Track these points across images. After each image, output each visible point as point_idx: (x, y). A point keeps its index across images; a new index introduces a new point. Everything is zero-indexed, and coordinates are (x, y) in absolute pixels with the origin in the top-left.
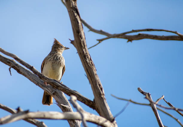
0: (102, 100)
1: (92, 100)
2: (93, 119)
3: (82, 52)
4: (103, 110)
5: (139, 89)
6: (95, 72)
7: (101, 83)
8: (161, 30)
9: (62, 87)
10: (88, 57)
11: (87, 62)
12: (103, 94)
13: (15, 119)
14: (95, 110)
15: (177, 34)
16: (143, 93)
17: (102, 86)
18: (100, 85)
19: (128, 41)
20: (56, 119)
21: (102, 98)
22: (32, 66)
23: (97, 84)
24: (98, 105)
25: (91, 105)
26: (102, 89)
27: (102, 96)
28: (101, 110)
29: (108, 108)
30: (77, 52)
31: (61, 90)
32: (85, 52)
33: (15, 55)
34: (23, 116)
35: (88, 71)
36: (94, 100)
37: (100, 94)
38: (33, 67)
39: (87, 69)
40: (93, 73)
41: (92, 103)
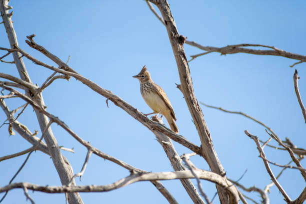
0: (209, 146)
1: (200, 146)
2: (205, 176)
3: (189, 98)
4: (210, 158)
5: (246, 132)
6: (202, 118)
7: (208, 129)
8: (258, 45)
9: (167, 132)
10: (195, 103)
11: (194, 108)
12: (211, 141)
13: (129, 182)
14: (202, 157)
15: (274, 49)
16: (250, 136)
17: (209, 132)
18: (207, 131)
19: (222, 54)
20: (170, 179)
21: (209, 144)
22: (135, 108)
23: (204, 131)
24: (205, 151)
25: (198, 151)
26: (209, 135)
27: (210, 143)
28: (208, 158)
29: (216, 155)
30: (183, 96)
31: (166, 134)
32: (192, 98)
33: (118, 96)
34: (137, 179)
35: (195, 117)
36: (201, 146)
37: (208, 141)
38: (136, 110)
39: (194, 116)
40: (201, 119)
41: (199, 149)
